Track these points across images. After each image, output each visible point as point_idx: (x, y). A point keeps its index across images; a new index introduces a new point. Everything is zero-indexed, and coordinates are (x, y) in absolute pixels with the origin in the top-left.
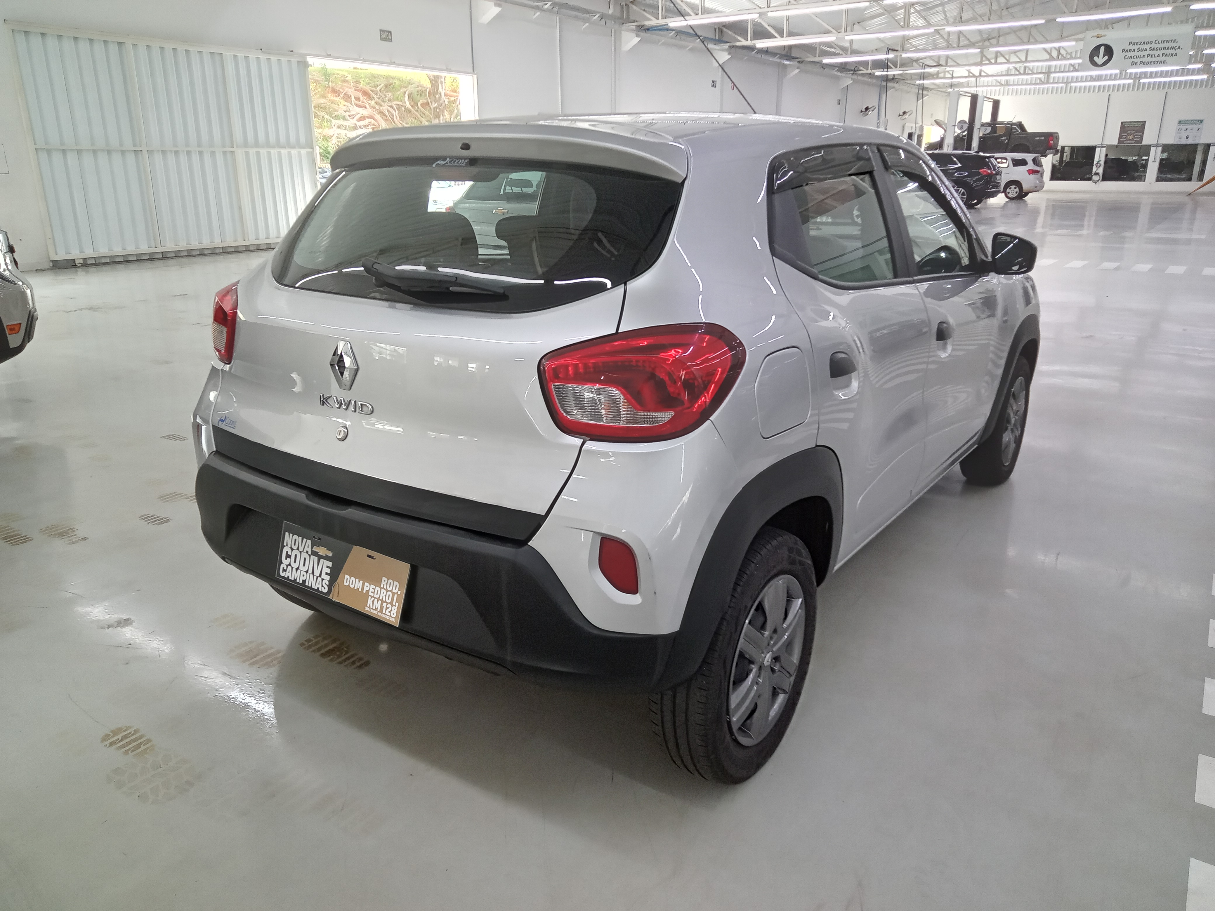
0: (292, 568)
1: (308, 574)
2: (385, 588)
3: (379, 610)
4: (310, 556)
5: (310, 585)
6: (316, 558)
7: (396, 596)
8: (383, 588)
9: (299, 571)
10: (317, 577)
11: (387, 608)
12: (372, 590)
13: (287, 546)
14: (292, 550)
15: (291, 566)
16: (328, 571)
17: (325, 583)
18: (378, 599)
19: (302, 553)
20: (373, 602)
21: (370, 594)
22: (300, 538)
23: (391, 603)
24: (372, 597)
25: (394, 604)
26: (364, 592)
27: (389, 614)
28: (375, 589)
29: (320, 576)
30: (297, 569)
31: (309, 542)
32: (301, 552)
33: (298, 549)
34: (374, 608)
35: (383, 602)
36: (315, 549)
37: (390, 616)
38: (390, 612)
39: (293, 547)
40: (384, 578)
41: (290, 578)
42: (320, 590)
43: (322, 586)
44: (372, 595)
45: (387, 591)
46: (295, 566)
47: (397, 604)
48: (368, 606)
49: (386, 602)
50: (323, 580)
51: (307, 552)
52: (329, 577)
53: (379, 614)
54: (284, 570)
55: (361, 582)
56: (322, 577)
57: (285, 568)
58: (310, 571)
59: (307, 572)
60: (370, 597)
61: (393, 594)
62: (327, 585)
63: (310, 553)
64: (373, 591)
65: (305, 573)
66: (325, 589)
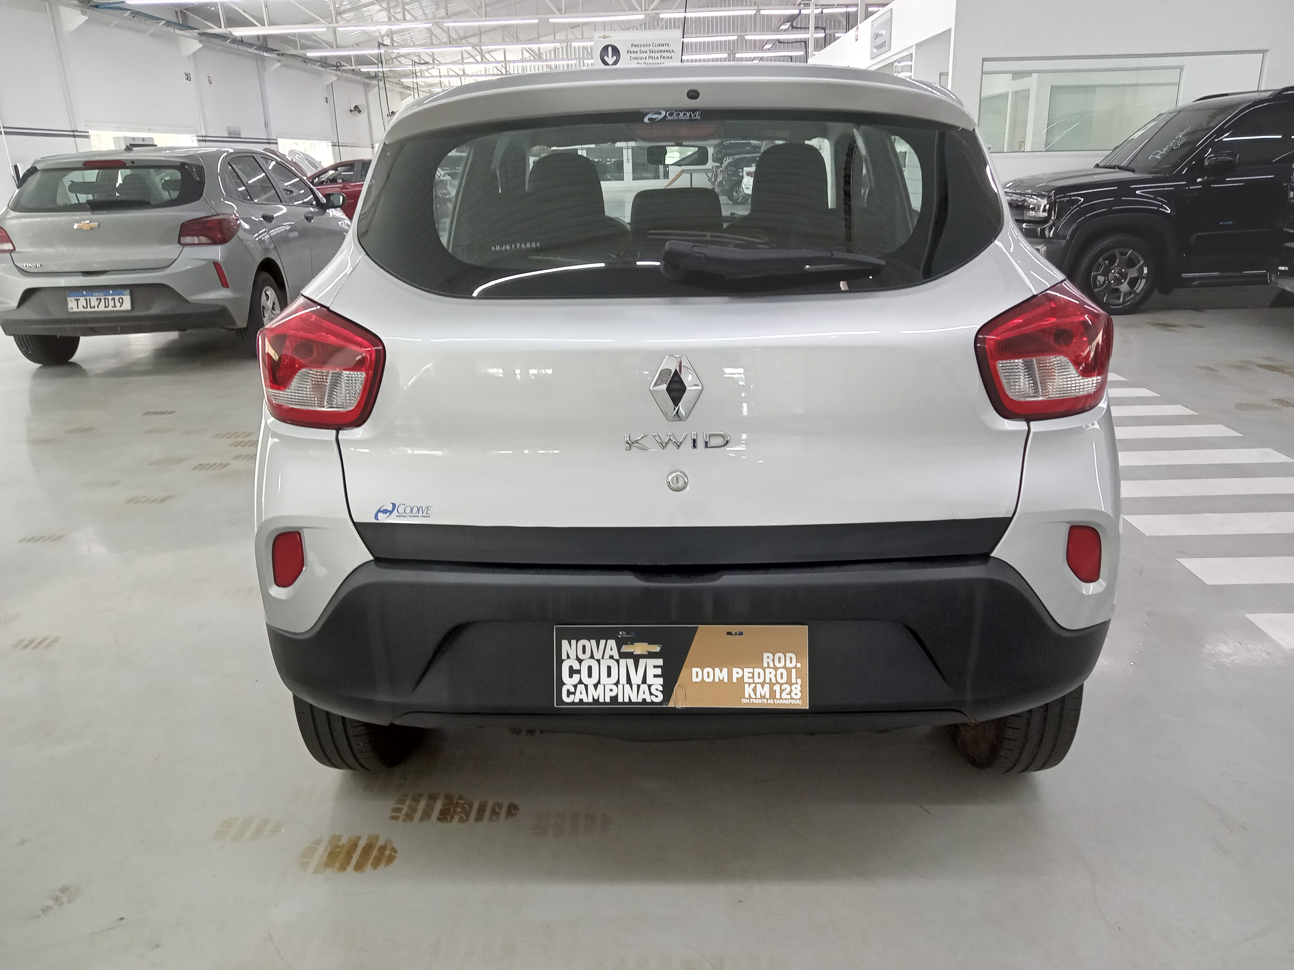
0: (586, 686)
1: (620, 686)
2: (771, 665)
3: (768, 696)
4: (618, 661)
5: (627, 700)
6: (631, 662)
7: (794, 671)
8: (769, 667)
9: (600, 687)
10: (639, 686)
11: (782, 691)
12: (746, 675)
13: (568, 657)
14: (580, 661)
15: (582, 683)
16: (659, 671)
17: (657, 690)
18: (763, 684)
19: (602, 661)
20: (754, 690)
21: (746, 680)
22: (593, 642)
23: (789, 682)
24: (750, 684)
25: (794, 681)
26: (735, 680)
27: (789, 697)
28: (753, 673)
29: (644, 681)
30: (596, 686)
31: (612, 643)
32: (599, 661)
33: (592, 657)
34: (758, 696)
35: (772, 685)
36: (625, 649)
37: (792, 698)
38: (790, 693)
39: (581, 656)
40: (765, 655)
41: (585, 700)
42: (648, 700)
43: (651, 694)
44: (751, 680)
45: (776, 669)
46: (591, 682)
47: (799, 681)
48: (747, 696)
49: (779, 683)
50: (650, 686)
51: (611, 657)
52: (662, 679)
53: (772, 701)
54: (569, 693)
55: (725, 670)
56: (648, 682)
57: (572, 690)
58: (623, 680)
59: (617, 684)
60: (747, 685)
61: (789, 670)
62: (661, 691)
63: (616, 656)
64: (751, 675)
65: (614, 687)
66: (657, 696)
